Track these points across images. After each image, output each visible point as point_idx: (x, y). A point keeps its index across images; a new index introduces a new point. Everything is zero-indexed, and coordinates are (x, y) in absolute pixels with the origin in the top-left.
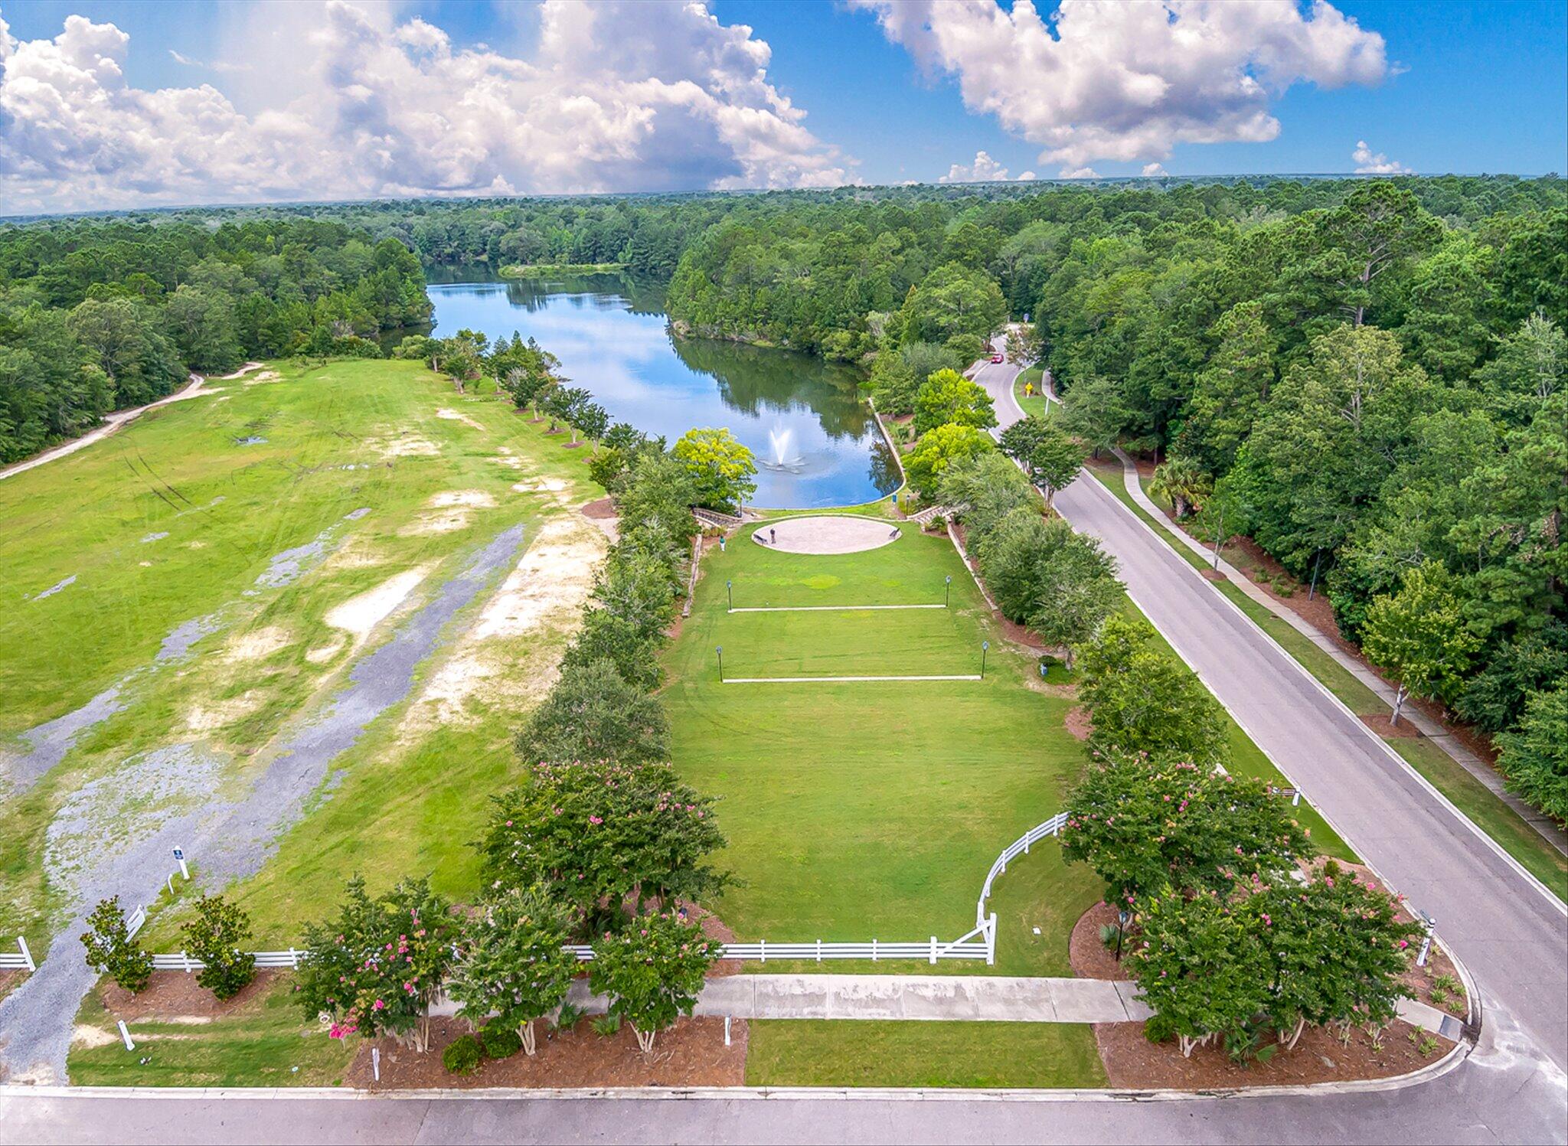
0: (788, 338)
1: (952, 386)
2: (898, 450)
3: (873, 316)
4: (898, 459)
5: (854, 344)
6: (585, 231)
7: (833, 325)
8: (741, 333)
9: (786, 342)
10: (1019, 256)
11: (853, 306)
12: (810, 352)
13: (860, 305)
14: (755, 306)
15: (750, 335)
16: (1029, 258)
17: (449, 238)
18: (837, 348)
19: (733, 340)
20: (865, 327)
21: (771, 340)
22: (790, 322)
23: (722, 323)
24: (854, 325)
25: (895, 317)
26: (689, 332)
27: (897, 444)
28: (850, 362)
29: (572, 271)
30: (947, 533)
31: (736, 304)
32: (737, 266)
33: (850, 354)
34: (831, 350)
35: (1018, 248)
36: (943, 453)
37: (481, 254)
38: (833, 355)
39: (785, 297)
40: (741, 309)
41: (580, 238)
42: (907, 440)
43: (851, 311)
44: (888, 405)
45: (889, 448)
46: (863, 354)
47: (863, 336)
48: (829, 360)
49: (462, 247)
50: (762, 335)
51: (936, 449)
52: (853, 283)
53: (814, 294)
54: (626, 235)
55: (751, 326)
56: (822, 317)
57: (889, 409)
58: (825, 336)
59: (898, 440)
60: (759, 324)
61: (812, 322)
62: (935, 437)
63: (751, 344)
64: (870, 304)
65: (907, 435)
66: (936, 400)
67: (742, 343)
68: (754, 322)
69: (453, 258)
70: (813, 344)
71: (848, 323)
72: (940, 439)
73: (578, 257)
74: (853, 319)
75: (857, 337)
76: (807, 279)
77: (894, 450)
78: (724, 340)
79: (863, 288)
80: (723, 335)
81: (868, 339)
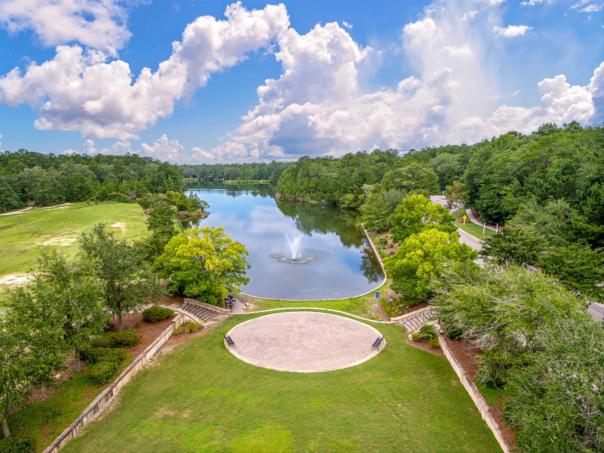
0: (324, 199)
1: (422, 206)
2: (380, 253)
3: (365, 186)
4: (380, 260)
5: (355, 201)
6: (258, 169)
7: (345, 192)
8: (303, 197)
9: (323, 201)
10: (438, 165)
11: (355, 183)
12: (334, 205)
13: (359, 182)
14: (310, 185)
15: (307, 198)
16: (444, 165)
17: (211, 173)
18: (347, 202)
19: (299, 201)
20: (362, 192)
21: (316, 200)
22: (325, 192)
23: (295, 193)
24: (356, 192)
25: (377, 186)
26: (281, 198)
27: (378, 249)
28: (354, 209)
29: (250, 182)
30: (439, 348)
31: (302, 185)
32: (304, 169)
33: (354, 205)
34: (344, 203)
35: (437, 162)
36: (426, 256)
37: (222, 178)
38: (345, 205)
39: (324, 181)
40: (304, 187)
41: (256, 172)
42: (385, 246)
43: (355, 185)
44: (373, 225)
45: (373, 252)
46: (360, 205)
47: (360, 196)
48: (343, 208)
49: (215, 176)
50: (312, 198)
51: (419, 252)
52: (356, 174)
53: (337, 179)
54: (272, 170)
55: (308, 194)
56: (340, 189)
57: (373, 228)
58: (342, 197)
59: (380, 246)
60: (311, 193)
61: (336, 191)
62: (417, 241)
63: (307, 202)
64: (365, 181)
65: (386, 243)
66: (410, 216)
67: (304, 202)
68: (309, 192)
69: (211, 180)
70: (336, 201)
71: (352, 191)
72: (423, 243)
73: (255, 178)
74: (355, 189)
75: (357, 197)
76: (334, 173)
77: (376, 253)
78: (296, 201)
79: (361, 175)
80: (295, 199)
81: (363, 198)
